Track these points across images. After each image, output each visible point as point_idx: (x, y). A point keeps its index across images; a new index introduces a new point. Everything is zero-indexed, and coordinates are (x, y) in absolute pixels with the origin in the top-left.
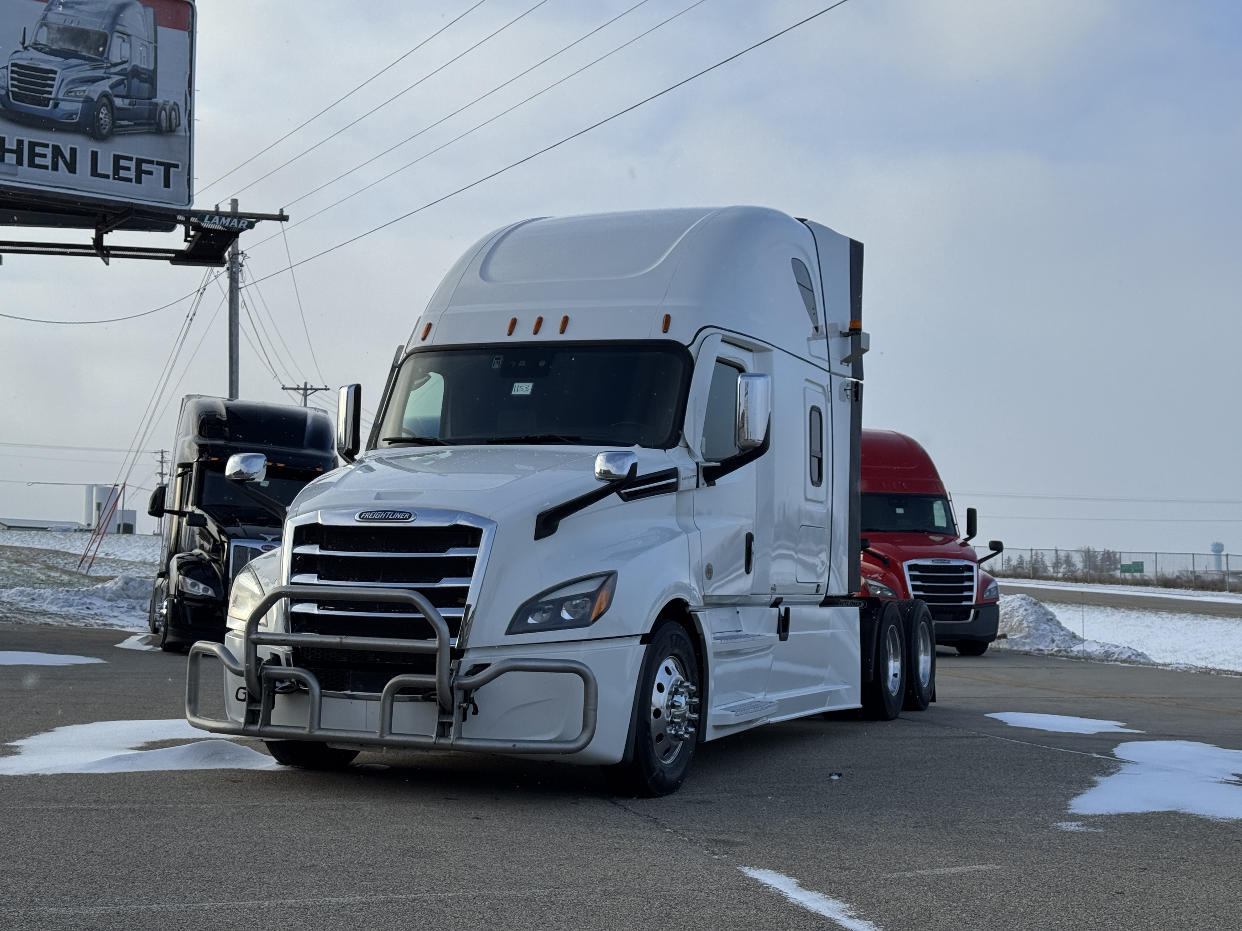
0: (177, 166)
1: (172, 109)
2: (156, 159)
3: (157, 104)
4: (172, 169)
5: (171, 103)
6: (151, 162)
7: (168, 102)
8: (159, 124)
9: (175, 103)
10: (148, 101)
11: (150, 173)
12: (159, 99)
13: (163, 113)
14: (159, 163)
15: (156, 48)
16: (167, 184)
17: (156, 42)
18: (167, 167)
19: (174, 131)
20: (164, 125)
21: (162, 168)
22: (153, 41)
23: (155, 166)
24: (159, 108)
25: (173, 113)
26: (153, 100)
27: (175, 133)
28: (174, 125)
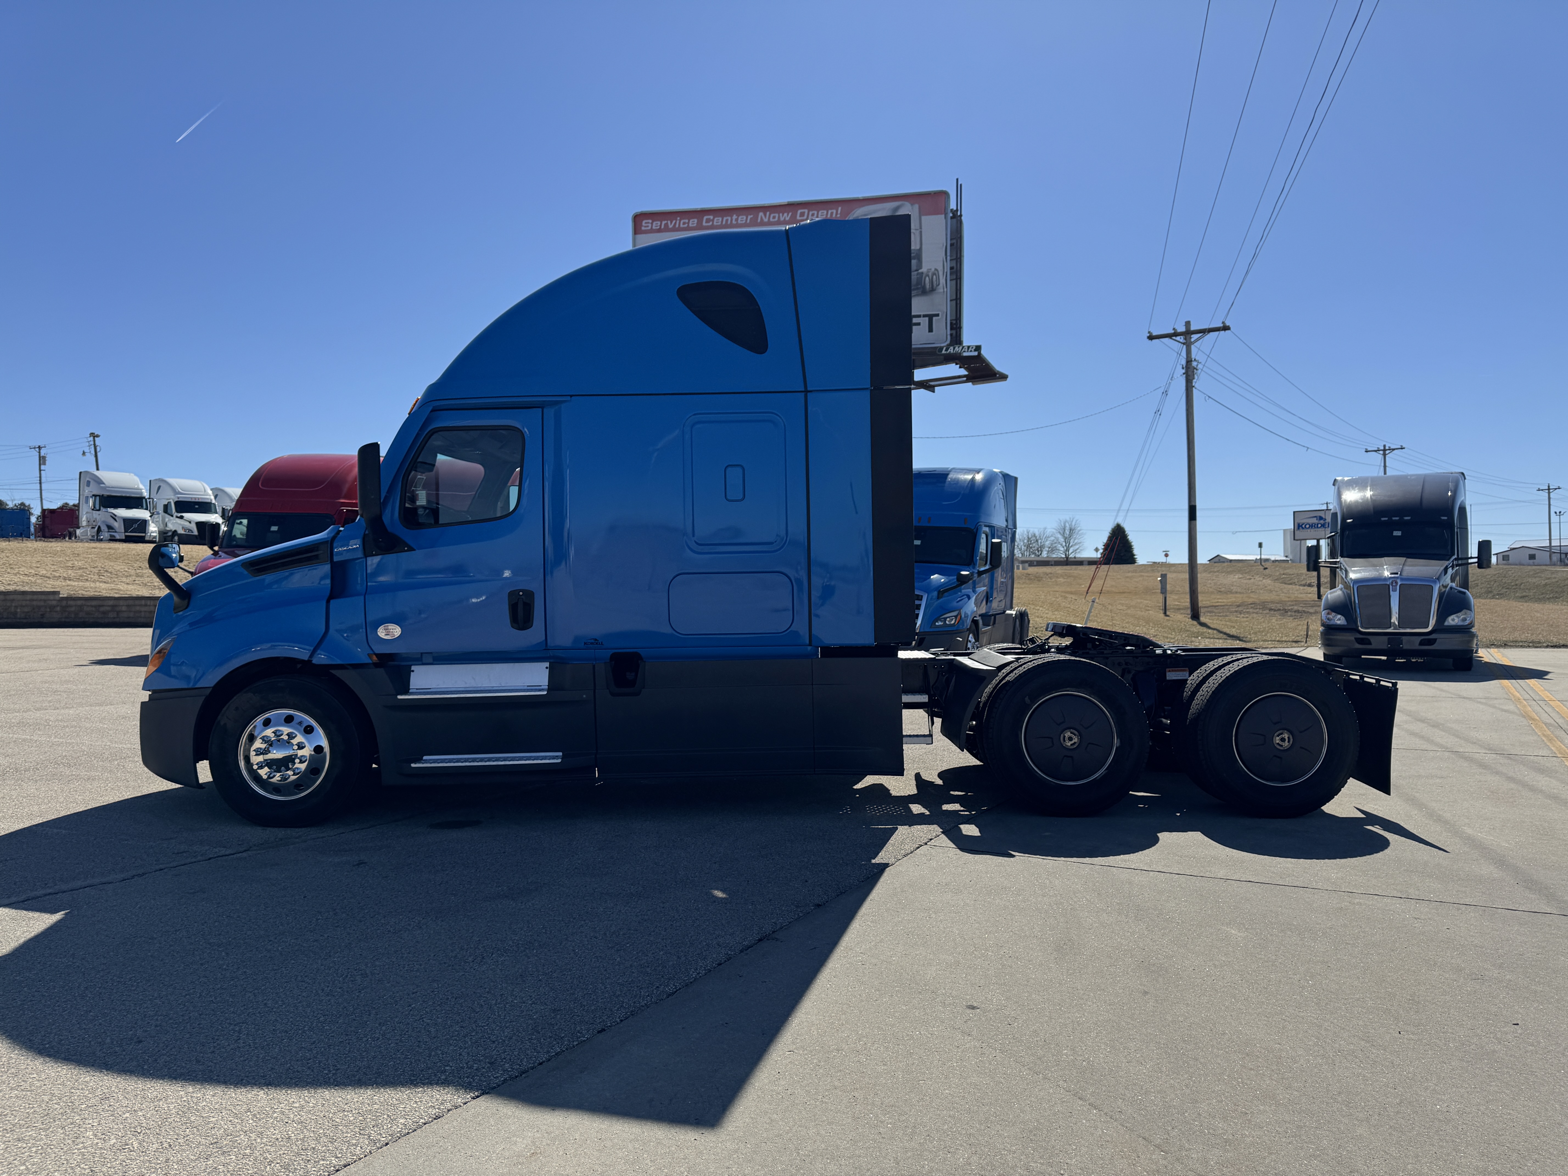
0: (937, 315)
1: (934, 274)
2: (922, 314)
3: (922, 273)
4: (934, 318)
5: (933, 270)
6: (919, 316)
7: (931, 269)
8: (924, 287)
9: (936, 270)
10: (916, 272)
11: (919, 324)
12: (924, 270)
13: (927, 278)
14: (925, 316)
15: (921, 232)
16: (931, 330)
17: (921, 228)
18: (931, 317)
19: (935, 290)
20: (928, 286)
21: (927, 319)
22: (918, 228)
23: (922, 318)
24: (924, 276)
25: (934, 277)
26: (920, 271)
27: (936, 291)
28: (935, 285)
